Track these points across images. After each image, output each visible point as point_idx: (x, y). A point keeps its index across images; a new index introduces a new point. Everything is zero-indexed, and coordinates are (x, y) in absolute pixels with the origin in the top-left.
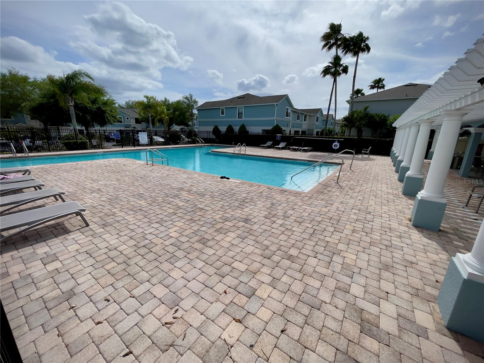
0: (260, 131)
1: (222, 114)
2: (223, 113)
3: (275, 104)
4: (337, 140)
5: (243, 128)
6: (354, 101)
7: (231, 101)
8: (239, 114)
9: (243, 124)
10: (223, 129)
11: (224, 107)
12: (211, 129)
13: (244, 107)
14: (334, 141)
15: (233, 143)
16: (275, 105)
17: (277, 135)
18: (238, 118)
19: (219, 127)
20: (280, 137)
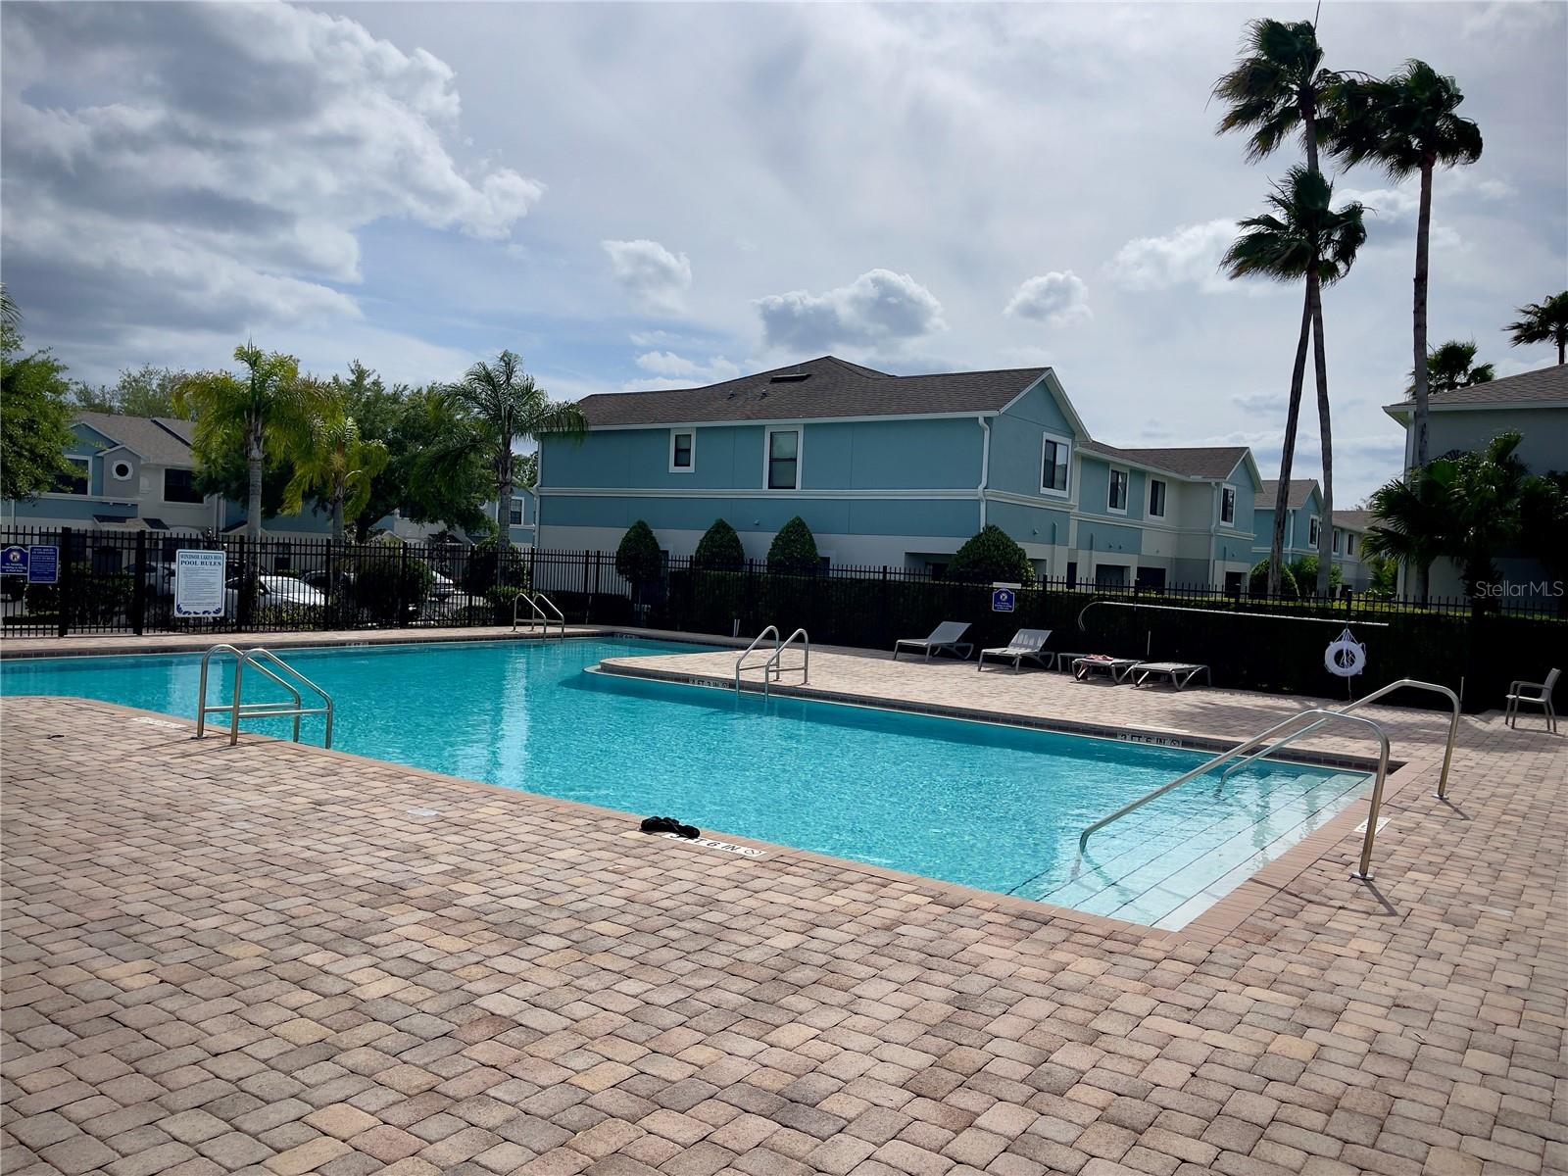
0: (897, 563)
1: (677, 464)
2: (682, 456)
3: (981, 415)
4: (1350, 626)
5: (796, 539)
7: (732, 396)
8: (776, 464)
9: (798, 518)
10: (681, 544)
11: (690, 424)
12: (609, 540)
13: (807, 426)
14: (1335, 633)
15: (737, 623)
16: (981, 420)
17: (996, 585)
18: (771, 487)
19: (655, 532)
20: (1009, 600)
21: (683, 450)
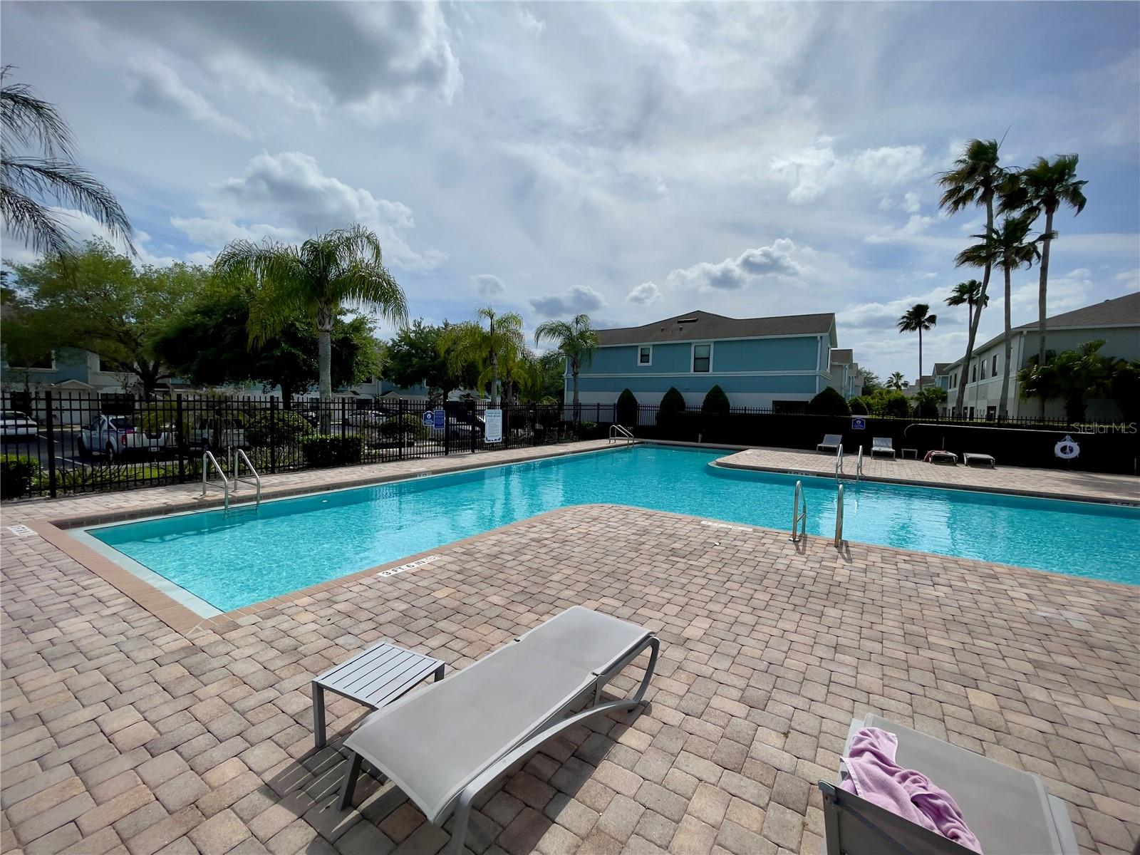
0: (770, 406)
1: (641, 362)
2: (645, 358)
3: (818, 335)
4: (1069, 434)
5: (716, 398)
6: (1048, 329)
7: (663, 330)
8: (697, 361)
9: (717, 386)
11: (650, 343)
12: (613, 398)
13: (715, 342)
14: (1061, 438)
15: (700, 436)
16: (819, 338)
17: (853, 416)
18: (694, 371)
19: (634, 394)
20: (862, 423)
21: (645, 355)
